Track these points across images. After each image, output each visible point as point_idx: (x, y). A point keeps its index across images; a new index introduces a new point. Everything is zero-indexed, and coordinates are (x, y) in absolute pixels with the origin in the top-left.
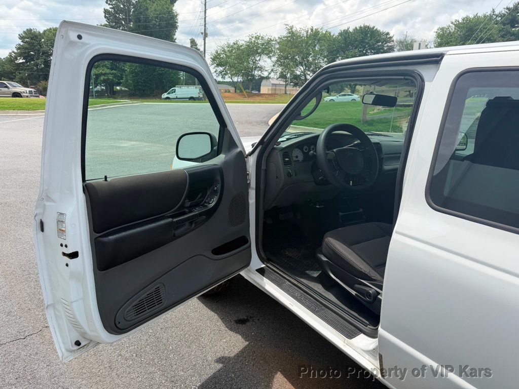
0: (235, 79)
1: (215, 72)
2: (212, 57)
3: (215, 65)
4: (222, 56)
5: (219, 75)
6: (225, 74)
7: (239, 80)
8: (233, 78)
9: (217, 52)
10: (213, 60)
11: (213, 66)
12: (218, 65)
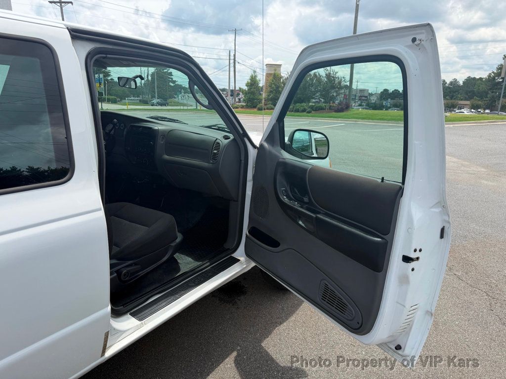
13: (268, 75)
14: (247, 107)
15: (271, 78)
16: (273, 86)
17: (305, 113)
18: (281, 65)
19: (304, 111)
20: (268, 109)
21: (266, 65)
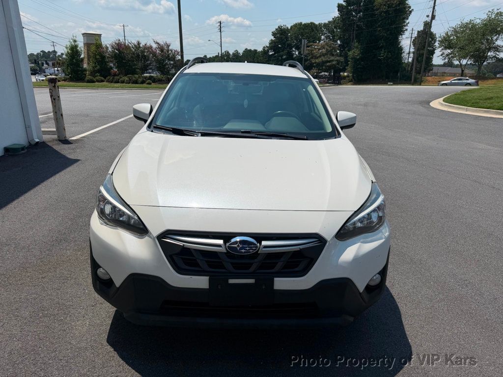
0: (464, 62)
1: (442, 55)
2: (440, 39)
3: (443, 48)
4: (452, 38)
5: (445, 59)
6: (453, 57)
7: (469, 63)
8: (461, 61)
9: (447, 34)
10: (441, 42)
11: (441, 49)
12: (446, 48)
13: (87, 45)
14: (71, 80)
15: (93, 48)
16: (98, 57)
17: (145, 85)
18: (101, 35)
19: (143, 82)
20: (98, 81)
21: (83, 34)
